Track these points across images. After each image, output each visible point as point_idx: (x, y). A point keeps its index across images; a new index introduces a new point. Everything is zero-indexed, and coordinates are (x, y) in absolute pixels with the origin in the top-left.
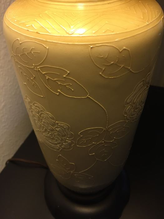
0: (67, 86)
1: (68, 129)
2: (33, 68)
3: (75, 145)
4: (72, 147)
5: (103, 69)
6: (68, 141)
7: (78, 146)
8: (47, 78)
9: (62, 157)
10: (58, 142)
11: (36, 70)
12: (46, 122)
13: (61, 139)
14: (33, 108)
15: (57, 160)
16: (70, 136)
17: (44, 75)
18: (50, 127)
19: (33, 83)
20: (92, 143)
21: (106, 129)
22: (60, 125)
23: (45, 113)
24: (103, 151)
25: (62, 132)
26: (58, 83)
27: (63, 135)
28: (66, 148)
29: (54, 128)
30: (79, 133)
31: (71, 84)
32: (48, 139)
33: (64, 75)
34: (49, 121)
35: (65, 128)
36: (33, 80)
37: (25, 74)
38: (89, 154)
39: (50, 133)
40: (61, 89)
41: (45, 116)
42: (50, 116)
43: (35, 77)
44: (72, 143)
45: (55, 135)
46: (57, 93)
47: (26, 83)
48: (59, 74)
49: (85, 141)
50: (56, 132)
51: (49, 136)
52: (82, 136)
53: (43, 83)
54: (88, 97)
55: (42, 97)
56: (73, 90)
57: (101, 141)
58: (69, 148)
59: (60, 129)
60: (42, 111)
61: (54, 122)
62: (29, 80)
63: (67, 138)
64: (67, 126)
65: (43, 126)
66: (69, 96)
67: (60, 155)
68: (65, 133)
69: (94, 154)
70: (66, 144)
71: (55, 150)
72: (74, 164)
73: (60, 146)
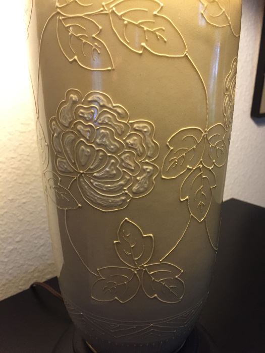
0: (157, 33)
1: (150, 134)
2: (102, 11)
3: (159, 175)
4: (153, 183)
5: (205, 6)
6: (147, 167)
7: (163, 177)
8: (126, 22)
9: (130, 221)
10: (126, 178)
11: (107, 12)
12: (108, 132)
13: (133, 168)
14: (82, 113)
15: (115, 242)
16: (152, 152)
17: (120, 18)
18: (115, 142)
19: (96, 44)
20: (186, 167)
21: (205, 134)
22: (137, 128)
23: (110, 109)
24: (200, 191)
25: (139, 145)
26: (143, 28)
27: (139, 152)
28: (142, 189)
29: (124, 141)
30: (169, 140)
31: (164, 29)
32: (103, 185)
33: (155, 10)
34: (116, 125)
35: (145, 132)
36: (96, 37)
37: (79, 35)
38: (180, 200)
39: (113, 161)
40: (147, 40)
41: (109, 116)
42: (119, 111)
43: (101, 30)
44: (153, 170)
45: (122, 161)
46: (139, 50)
47: (76, 57)
48: (147, 10)
49: (175, 162)
50: (126, 150)
51: (108, 172)
52: (172, 148)
53: (117, 36)
54: (186, 56)
55: (109, 70)
56: (165, 40)
57: (199, 165)
58: (146, 190)
59: (135, 138)
60: (104, 106)
61: (126, 122)
62: (86, 43)
63: (147, 161)
64: (149, 127)
65: (98, 149)
66: (158, 54)
67: (126, 218)
68: (144, 146)
69: (187, 197)
70: (141, 180)
71: (117, 209)
72: (151, 235)
73: (130, 189)
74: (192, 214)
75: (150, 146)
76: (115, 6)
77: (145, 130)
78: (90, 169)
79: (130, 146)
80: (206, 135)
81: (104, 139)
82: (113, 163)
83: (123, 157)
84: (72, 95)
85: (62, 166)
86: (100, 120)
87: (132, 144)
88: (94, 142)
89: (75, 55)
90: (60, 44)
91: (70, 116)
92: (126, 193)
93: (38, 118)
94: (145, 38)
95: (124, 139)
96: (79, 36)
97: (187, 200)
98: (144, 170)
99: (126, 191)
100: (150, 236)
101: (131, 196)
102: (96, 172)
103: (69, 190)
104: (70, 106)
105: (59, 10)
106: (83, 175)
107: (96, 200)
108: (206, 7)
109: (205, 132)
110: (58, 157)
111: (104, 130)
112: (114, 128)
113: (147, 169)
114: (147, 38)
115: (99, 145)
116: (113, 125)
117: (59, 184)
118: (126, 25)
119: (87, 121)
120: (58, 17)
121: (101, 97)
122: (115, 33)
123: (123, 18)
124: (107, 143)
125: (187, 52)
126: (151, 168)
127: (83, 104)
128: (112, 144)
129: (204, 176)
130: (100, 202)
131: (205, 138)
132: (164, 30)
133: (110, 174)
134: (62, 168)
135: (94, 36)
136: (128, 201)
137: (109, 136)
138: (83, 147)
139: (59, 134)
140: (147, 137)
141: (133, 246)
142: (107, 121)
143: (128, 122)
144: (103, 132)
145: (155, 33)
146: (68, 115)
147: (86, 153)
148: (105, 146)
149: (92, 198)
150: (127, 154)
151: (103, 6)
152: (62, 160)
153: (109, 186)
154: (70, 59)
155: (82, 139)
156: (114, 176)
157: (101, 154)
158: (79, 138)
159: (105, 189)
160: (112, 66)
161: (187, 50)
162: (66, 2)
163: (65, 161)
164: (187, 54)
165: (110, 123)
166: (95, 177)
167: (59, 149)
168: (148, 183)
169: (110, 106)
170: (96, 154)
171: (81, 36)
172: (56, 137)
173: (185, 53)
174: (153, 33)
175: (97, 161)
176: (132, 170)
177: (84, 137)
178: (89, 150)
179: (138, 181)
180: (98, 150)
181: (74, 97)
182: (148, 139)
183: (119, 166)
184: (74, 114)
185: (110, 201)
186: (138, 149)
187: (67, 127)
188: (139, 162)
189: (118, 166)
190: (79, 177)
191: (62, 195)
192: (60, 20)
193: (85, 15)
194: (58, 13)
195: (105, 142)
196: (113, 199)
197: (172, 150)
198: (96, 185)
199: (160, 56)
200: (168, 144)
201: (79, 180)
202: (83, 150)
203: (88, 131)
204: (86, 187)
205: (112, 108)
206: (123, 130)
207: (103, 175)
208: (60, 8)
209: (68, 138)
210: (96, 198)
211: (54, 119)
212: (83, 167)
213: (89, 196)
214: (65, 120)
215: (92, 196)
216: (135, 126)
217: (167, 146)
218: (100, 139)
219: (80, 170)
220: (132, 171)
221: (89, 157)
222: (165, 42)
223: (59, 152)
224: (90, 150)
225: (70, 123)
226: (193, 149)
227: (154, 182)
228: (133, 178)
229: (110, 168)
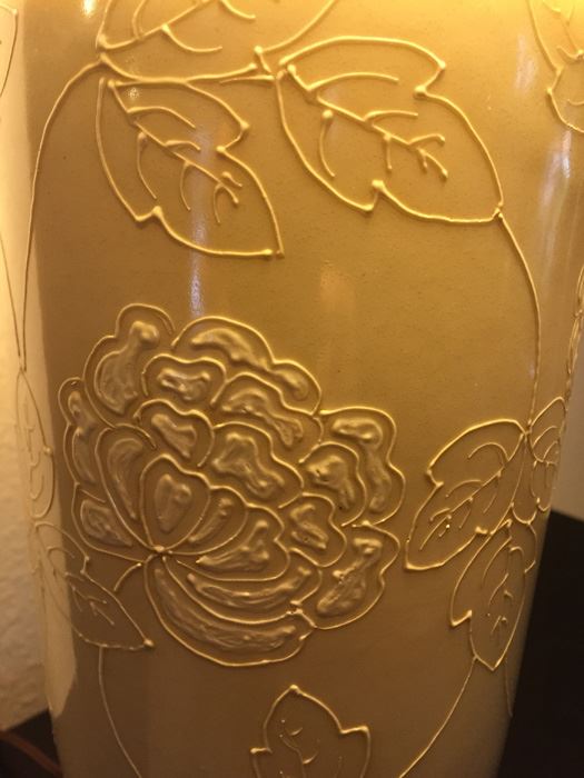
0: (423, 152)
1: (380, 448)
2: (252, 72)
3: (400, 563)
4: (379, 584)
5: (559, 73)
6: (366, 541)
7: (410, 566)
8: (327, 114)
9: (305, 695)
10: (300, 574)
11: (269, 78)
12: (251, 439)
13: (323, 546)
14: (170, 379)
15: (254, 750)
16: (382, 499)
17: (310, 99)
18: (271, 468)
19: (227, 174)
20: (473, 532)
21: (526, 433)
22: (343, 431)
23: (262, 372)
24: (502, 588)
25: (346, 480)
26: (380, 135)
27: (344, 501)
28: (345, 604)
29: (300, 466)
30: (432, 463)
31: (443, 138)
32: (226, 591)
33: (419, 82)
34: (278, 421)
35: (367, 441)
36: (228, 155)
37: (171, 142)
38: (450, 622)
39: (262, 524)
40: (389, 172)
41: (258, 392)
42: (292, 379)
43: (246, 134)
44: (383, 550)
45: (292, 524)
46: (364, 201)
47: (158, 211)
48: (396, 79)
49: (446, 522)
50: (306, 494)
51: (245, 554)
52: (439, 484)
53: (297, 156)
54: (498, 221)
55: (266, 258)
56: (445, 172)
57: (505, 519)
58: (358, 605)
59: (335, 458)
60: (243, 364)
61: (311, 413)
62: (194, 168)
63: (366, 523)
64: (380, 429)
65: (216, 487)
66: (420, 215)
67: (294, 687)
68: (362, 482)
69: (470, 613)
70: (347, 577)
71: (265, 661)
72: (365, 728)
73: (309, 605)
74: (476, 656)
75: (378, 481)
76: (295, 61)
77: (368, 436)
78: (187, 542)
79: (318, 481)
80: (528, 435)
81: (241, 462)
82: (262, 530)
83: (294, 513)
84: (138, 324)
85: (95, 524)
86: (230, 403)
87: (324, 478)
88: (207, 468)
89: (155, 202)
90: (105, 165)
91: (130, 383)
92: (298, 617)
93: (24, 370)
94: (386, 165)
95: (302, 461)
96: (171, 147)
97: (468, 620)
98: (356, 551)
99: (299, 611)
100: (361, 733)
101: (312, 624)
102: (207, 554)
103: (117, 593)
104: (131, 353)
105: (105, 58)
106: (164, 558)
107: (201, 631)
108: (560, 77)
109: (528, 428)
110: (86, 497)
111: (238, 432)
112: (270, 428)
113: (365, 546)
114: (390, 167)
115: (219, 476)
116: (268, 420)
117: (83, 572)
118: (328, 122)
119: (187, 404)
120: (102, 81)
121: (235, 335)
122: (292, 146)
123: (321, 100)
124: (249, 471)
125: (501, 208)
126: (376, 543)
127: (174, 351)
128: (263, 477)
129: (513, 549)
130: (217, 641)
131: (525, 446)
132: (441, 143)
133: (252, 562)
134: (95, 529)
135: (221, 149)
136: (303, 637)
137: (256, 452)
138: (168, 477)
139: (91, 430)
140: (370, 455)
141: (308, 761)
142: (249, 408)
143: (317, 414)
144: (234, 440)
145: (417, 153)
146: (124, 381)
147: (177, 498)
148: (240, 480)
149: (191, 626)
150: (308, 506)
151: (257, 58)
152: (99, 508)
153: (247, 594)
154: (140, 213)
155: (167, 456)
156: (264, 567)
157: (225, 501)
158: (156, 451)
159: (230, 603)
160: (276, 246)
161: (501, 204)
162: (132, 35)
163: (106, 511)
164: (501, 215)
165: (259, 414)
166: (201, 566)
167: (90, 475)
168: (364, 584)
169: (263, 363)
170: (208, 502)
171: (181, 148)
172: (81, 437)
173: (497, 211)
174: (411, 150)
175: (213, 521)
176: (321, 550)
177: (175, 452)
178: (185, 488)
179: (336, 580)
180: (216, 492)
181: (148, 330)
182: (375, 461)
183: (281, 539)
184: (143, 380)
185: (246, 638)
186: (342, 492)
187: (118, 415)
188: (342, 528)
189: (276, 540)
190: (151, 562)
191: (92, 604)
192: (108, 91)
193: (195, 83)
194: (104, 68)
195: (242, 469)
196: (255, 633)
197: (440, 488)
198: (205, 590)
199: (423, 220)
200: (429, 472)
201: (151, 573)
202: (168, 488)
203: (189, 434)
204: (172, 593)
205: (268, 369)
206: (300, 435)
207: (228, 562)
208: (109, 52)
209: (119, 447)
210: (202, 627)
211: (78, 386)
212: (166, 535)
213: (179, 619)
214: (115, 394)
215: (190, 621)
216: (338, 423)
217: (428, 479)
218: (225, 460)
219: (156, 543)
220: (319, 553)
221: (187, 509)
222: (444, 179)
223: (86, 482)
224: (192, 489)
225: (130, 405)
226: (496, 478)
227: (383, 583)
228: (320, 572)
229: (251, 544)
